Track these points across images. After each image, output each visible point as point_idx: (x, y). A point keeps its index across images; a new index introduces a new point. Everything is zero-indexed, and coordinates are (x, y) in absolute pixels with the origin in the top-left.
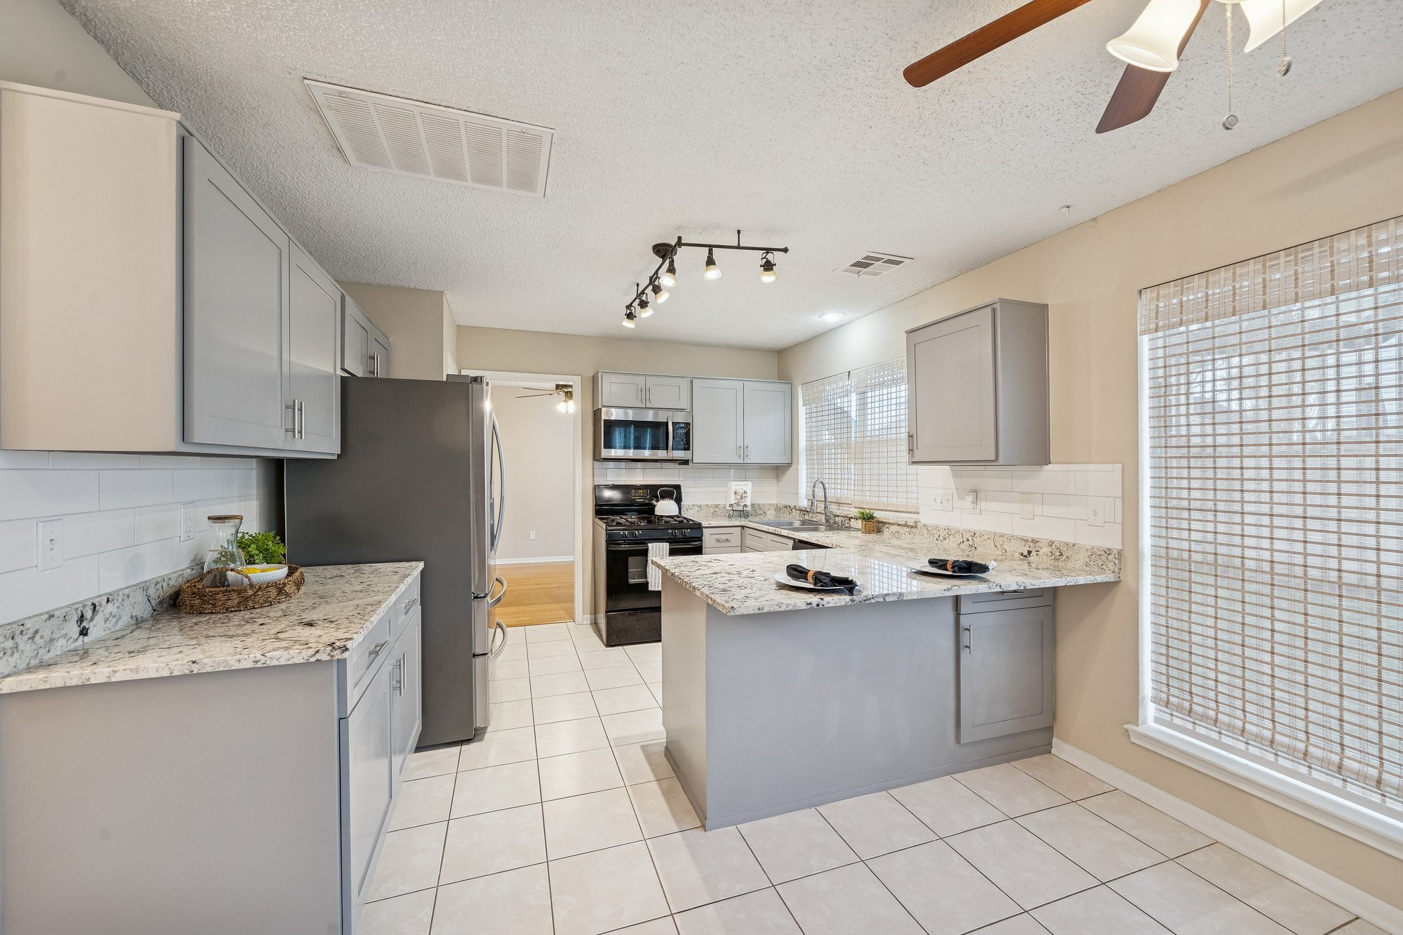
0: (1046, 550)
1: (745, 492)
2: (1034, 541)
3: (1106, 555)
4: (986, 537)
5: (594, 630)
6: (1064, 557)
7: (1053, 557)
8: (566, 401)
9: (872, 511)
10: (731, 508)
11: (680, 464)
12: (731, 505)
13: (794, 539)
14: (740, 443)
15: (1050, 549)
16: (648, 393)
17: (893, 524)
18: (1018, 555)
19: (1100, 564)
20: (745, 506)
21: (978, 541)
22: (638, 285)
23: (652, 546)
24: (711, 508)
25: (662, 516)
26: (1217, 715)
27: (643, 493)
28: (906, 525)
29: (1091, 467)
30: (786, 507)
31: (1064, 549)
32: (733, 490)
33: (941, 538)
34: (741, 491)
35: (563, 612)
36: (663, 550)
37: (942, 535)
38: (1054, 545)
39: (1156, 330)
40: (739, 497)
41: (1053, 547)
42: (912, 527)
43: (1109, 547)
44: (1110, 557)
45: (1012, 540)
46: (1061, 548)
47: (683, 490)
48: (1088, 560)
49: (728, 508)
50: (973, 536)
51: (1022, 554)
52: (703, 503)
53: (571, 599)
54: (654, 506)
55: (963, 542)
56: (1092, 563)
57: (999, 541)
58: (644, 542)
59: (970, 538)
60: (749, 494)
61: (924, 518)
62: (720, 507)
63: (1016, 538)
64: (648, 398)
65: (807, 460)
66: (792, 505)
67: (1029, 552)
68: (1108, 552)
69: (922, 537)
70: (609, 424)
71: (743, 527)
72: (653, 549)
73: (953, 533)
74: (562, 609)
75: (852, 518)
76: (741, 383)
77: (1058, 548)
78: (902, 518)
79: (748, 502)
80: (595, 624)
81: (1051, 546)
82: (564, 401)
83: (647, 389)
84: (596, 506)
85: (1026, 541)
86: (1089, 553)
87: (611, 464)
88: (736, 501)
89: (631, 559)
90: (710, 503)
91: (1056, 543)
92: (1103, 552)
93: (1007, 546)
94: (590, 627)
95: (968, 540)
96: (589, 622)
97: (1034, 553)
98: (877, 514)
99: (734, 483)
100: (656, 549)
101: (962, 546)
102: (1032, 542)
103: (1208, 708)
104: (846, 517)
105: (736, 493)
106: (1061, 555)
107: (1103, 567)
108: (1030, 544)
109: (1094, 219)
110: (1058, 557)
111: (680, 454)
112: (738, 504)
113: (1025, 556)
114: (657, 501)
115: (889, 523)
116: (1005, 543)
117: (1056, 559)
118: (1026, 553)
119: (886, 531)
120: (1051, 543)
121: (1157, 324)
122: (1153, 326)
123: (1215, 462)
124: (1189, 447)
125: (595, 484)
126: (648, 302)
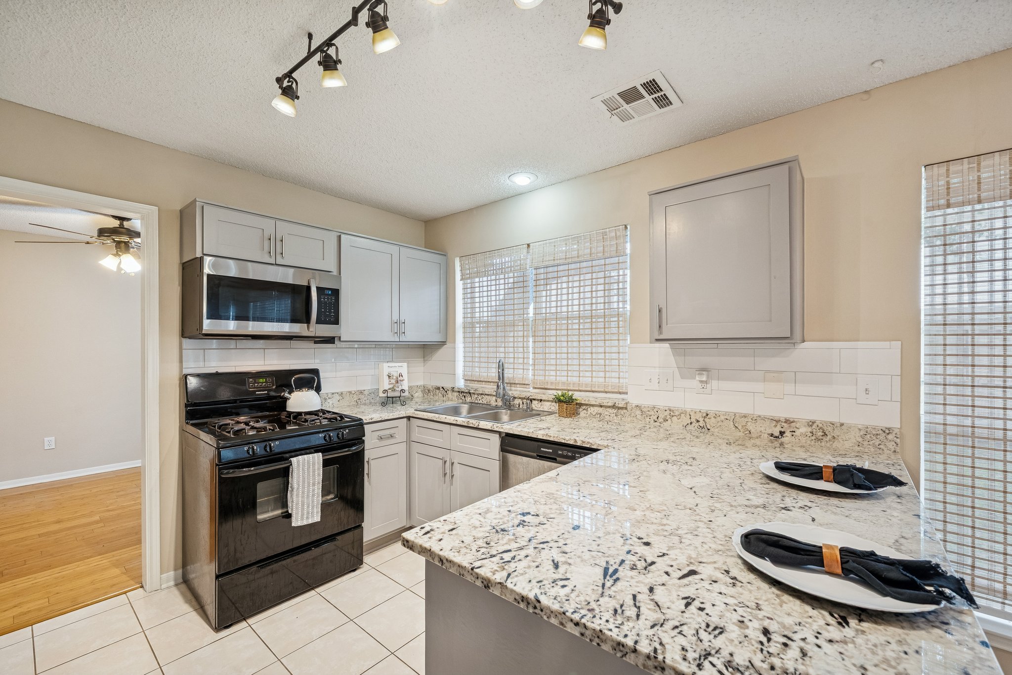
0: (804, 430)
1: (401, 375)
2: (787, 421)
3: (884, 434)
4: (722, 418)
5: (183, 594)
6: (829, 437)
7: (813, 438)
8: (117, 255)
9: (570, 393)
10: (385, 395)
11: (316, 342)
12: (385, 391)
13: (500, 433)
14: (395, 318)
15: (810, 429)
16: (278, 243)
17: (593, 406)
18: (766, 435)
19: (877, 443)
20: (403, 391)
21: (711, 422)
22: (310, 36)
23: (298, 462)
24: (355, 396)
25: (300, 414)
26: (1005, 587)
27: (266, 382)
28: (613, 407)
29: (860, 344)
30: (438, 388)
31: (828, 429)
32: (386, 373)
33: (661, 420)
34: (396, 375)
35: (117, 571)
36: (314, 464)
37: (662, 416)
38: (815, 425)
39: (948, 206)
40: (393, 381)
41: (813, 427)
42: (622, 408)
43: (888, 426)
44: (890, 437)
45: (758, 421)
46: (825, 428)
47: (322, 375)
48: (860, 440)
49: (381, 395)
50: (705, 417)
51: (772, 435)
52: (345, 389)
53: (135, 538)
54: (285, 400)
55: (691, 423)
56: (866, 443)
57: (741, 422)
58: (284, 457)
59: (701, 420)
60: (405, 377)
61: (633, 399)
62: (366, 393)
63: (764, 419)
64: (279, 250)
65: (464, 338)
66: (448, 386)
67: (782, 433)
68: (887, 431)
69: (634, 419)
70: (217, 282)
71: (409, 418)
72: (298, 465)
73: (677, 413)
74: (116, 565)
75: (534, 399)
76: (397, 248)
77: (821, 428)
78: (600, 398)
79: (406, 387)
80: (186, 584)
81: (811, 426)
82: (114, 255)
83: (278, 238)
84: (186, 406)
85: (778, 421)
86: (862, 433)
87: (214, 343)
88: (391, 386)
89: (261, 487)
90: (353, 389)
91: (817, 423)
92: (881, 432)
93: (751, 426)
94: (175, 592)
95: (698, 421)
96: (172, 583)
97: (788, 434)
98: (577, 396)
99: (386, 365)
100: (304, 466)
101: (689, 427)
102: (785, 422)
103: (994, 581)
104: (528, 399)
105: (389, 377)
106: (825, 435)
107: (881, 446)
108: (783, 424)
109: (866, 92)
110: (821, 437)
111: (325, 330)
112: (393, 390)
113: (776, 437)
114: (290, 393)
115: (586, 405)
116: (749, 424)
117: (818, 440)
118: (777, 434)
119: (583, 413)
120: (811, 423)
121: (948, 200)
122: (942, 202)
123: (1005, 339)
124: (973, 324)
125: (185, 372)
126: (340, 62)
